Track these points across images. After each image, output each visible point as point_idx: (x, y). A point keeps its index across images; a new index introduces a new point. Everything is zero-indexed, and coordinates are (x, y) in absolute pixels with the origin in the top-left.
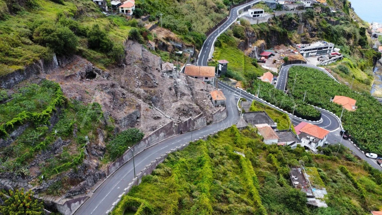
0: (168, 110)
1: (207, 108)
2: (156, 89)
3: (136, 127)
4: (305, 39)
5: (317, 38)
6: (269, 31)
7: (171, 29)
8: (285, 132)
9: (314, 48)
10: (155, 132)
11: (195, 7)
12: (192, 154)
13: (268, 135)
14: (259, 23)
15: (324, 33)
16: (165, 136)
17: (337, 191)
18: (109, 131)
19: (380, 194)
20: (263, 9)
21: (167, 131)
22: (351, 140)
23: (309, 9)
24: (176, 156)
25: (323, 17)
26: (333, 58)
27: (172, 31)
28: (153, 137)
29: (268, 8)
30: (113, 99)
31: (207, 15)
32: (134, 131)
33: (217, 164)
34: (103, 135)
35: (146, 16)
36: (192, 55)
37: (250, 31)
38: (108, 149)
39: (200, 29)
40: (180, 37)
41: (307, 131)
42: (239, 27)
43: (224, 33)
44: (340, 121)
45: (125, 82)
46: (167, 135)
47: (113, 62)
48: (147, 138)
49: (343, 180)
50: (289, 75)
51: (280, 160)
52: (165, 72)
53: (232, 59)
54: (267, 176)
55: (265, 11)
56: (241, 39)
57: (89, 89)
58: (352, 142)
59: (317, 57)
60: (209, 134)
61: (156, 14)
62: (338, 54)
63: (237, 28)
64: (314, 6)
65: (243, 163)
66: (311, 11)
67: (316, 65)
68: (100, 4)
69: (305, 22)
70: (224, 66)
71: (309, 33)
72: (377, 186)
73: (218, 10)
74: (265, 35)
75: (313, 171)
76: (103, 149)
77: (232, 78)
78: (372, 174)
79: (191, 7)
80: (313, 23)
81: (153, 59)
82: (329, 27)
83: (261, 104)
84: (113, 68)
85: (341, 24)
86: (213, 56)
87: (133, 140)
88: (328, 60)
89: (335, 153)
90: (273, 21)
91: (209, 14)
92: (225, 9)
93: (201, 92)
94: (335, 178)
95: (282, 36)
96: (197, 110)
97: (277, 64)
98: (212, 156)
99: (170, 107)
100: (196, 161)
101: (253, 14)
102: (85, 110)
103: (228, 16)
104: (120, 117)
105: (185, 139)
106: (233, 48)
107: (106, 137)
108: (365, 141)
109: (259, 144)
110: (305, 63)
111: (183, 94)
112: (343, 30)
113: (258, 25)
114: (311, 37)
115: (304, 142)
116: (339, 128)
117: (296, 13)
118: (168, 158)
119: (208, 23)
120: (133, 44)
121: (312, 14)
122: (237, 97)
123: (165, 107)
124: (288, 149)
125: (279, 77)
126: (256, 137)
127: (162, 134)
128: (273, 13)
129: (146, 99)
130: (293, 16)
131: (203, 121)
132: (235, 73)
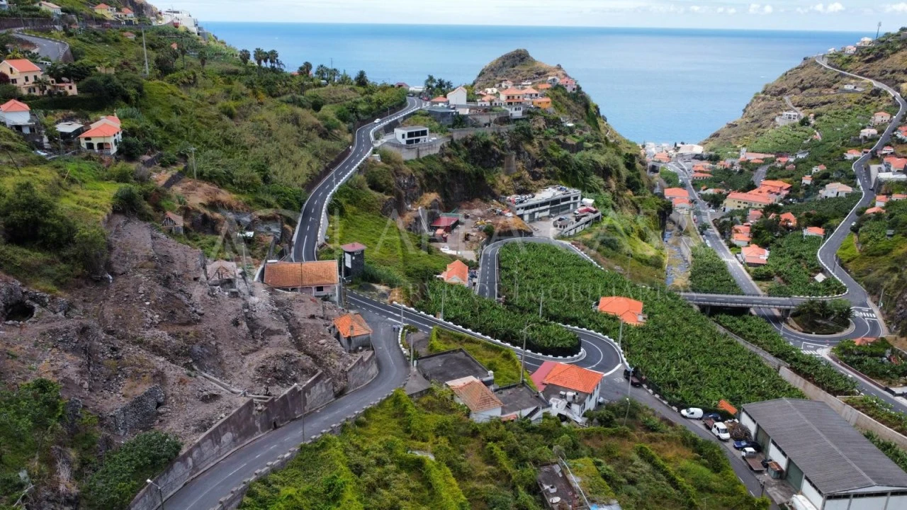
0: (235, 374)
1: (331, 357)
2: (200, 327)
3: (157, 428)
4: (522, 184)
5: (547, 181)
6: (445, 172)
7: (219, 181)
8: (514, 389)
9: (544, 201)
10: (210, 434)
11: (272, 128)
12: (309, 474)
13: (478, 402)
14: (421, 157)
15: (559, 171)
16: (234, 440)
17: (641, 503)
18: (85, 449)
19: (723, 492)
20: (425, 126)
21: (238, 427)
22: (649, 388)
23: (521, 122)
24: (270, 485)
25: (552, 136)
26: (583, 220)
27: (221, 186)
28: (205, 448)
29: (436, 124)
30: (89, 365)
31: (303, 146)
32: (154, 438)
33: (372, 489)
34: (68, 462)
35: (153, 156)
36: (278, 237)
37: (404, 175)
38: (85, 498)
39: (290, 175)
40: (243, 199)
41: (557, 380)
42: (379, 167)
43: (347, 182)
44: (620, 348)
45: (117, 318)
46: (240, 436)
47: (79, 271)
48: (190, 453)
49: (647, 475)
50: (502, 264)
51: (513, 453)
52: (216, 285)
53: (372, 240)
54: (490, 496)
55: (431, 131)
56: (386, 194)
57: (17, 347)
58: (651, 391)
59: (553, 220)
60: (343, 420)
61: (177, 148)
62: (591, 211)
63: (376, 170)
64: (529, 116)
65: (433, 475)
66: (525, 126)
67: (552, 238)
68: (26, 131)
69: (516, 147)
70: (357, 256)
71: (529, 172)
72: (714, 476)
73: (327, 134)
74: (437, 181)
75: (586, 467)
76: (72, 498)
77: (378, 282)
78: (700, 452)
79: (263, 130)
80: (533, 149)
81: (183, 256)
82: (566, 156)
83: (452, 334)
84: (80, 287)
85: (587, 149)
86: (328, 238)
87: (153, 463)
88: (575, 225)
89: (622, 419)
90: (449, 150)
91: (306, 142)
92: (341, 130)
93: (311, 321)
94: (632, 475)
95: (474, 181)
96: (308, 365)
97: (472, 242)
98: (358, 470)
99: (241, 367)
100: (320, 489)
101: (406, 138)
102: (11, 402)
103: (352, 144)
104: (111, 407)
105: (287, 439)
106: (371, 216)
107: (76, 466)
108: (675, 385)
109: (461, 424)
110: (530, 234)
111: (270, 332)
112: (593, 161)
113: (420, 161)
114: (534, 180)
115: (557, 407)
116: (620, 365)
117: (496, 131)
118: (251, 494)
119: (306, 162)
120: (125, 224)
121: (529, 132)
122: (396, 324)
123: (227, 368)
124: (525, 426)
125: (480, 269)
126: (452, 411)
127: (227, 437)
128: (448, 134)
129: (177, 354)
130: (491, 138)
131: (324, 390)
132: (381, 270)
